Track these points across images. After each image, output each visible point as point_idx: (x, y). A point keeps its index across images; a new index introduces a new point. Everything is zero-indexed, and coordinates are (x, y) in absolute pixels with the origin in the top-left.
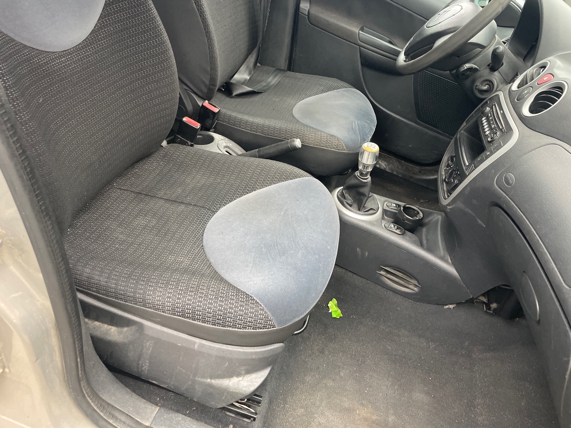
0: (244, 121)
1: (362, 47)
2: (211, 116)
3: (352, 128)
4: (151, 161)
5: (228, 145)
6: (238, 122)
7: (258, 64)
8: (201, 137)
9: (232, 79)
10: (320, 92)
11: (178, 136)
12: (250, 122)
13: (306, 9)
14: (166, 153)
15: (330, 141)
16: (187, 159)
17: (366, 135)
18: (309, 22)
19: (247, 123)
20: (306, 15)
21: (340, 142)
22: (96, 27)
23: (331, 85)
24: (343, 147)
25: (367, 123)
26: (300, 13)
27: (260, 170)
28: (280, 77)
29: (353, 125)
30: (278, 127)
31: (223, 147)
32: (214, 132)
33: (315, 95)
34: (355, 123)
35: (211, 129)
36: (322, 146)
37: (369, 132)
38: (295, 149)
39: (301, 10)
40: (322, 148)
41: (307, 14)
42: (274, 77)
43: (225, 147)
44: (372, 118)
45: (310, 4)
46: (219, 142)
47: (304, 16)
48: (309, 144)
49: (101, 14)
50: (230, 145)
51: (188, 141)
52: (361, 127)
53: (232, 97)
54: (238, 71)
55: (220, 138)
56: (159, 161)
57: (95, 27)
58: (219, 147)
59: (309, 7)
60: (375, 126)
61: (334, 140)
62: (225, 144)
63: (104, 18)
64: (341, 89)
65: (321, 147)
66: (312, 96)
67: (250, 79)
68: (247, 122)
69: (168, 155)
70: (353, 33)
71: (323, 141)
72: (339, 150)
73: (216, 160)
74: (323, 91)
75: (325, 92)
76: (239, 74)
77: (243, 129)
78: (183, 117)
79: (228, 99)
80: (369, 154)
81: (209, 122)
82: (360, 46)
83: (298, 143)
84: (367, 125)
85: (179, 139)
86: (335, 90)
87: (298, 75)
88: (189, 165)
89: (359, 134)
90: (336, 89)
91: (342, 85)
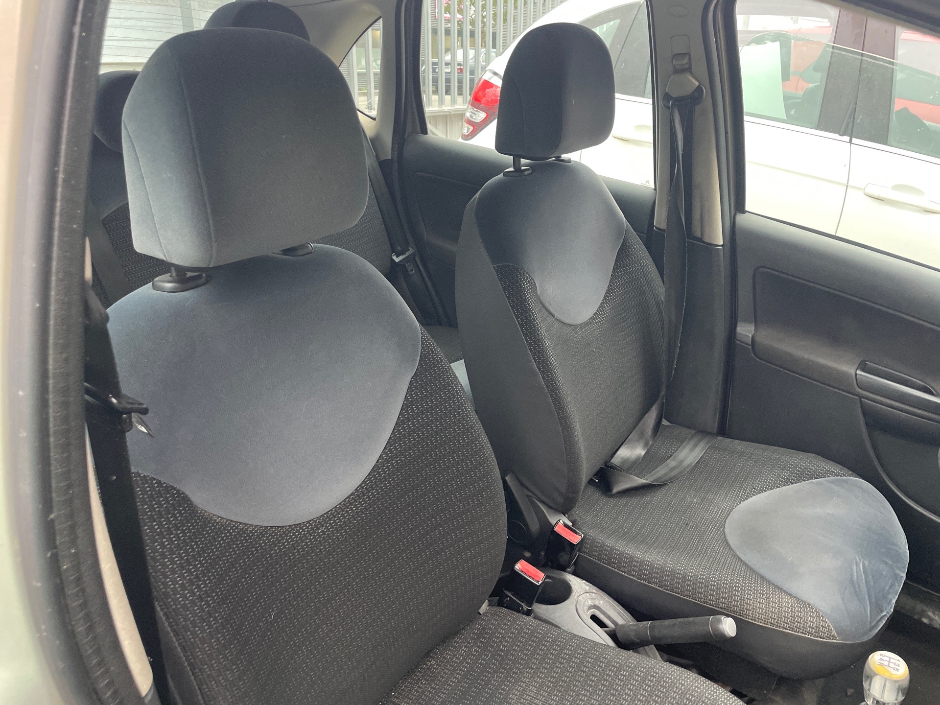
0: (627, 558)
1: (864, 398)
2: (568, 548)
3: (852, 581)
4: (458, 643)
5: (597, 603)
6: (616, 559)
7: (665, 422)
8: (550, 580)
9: (615, 456)
10: (782, 482)
11: (506, 592)
12: (638, 562)
13: (748, 334)
14: (484, 629)
15: (801, 618)
16: (516, 645)
17: (885, 597)
18: (755, 355)
19: (632, 562)
20: (748, 345)
21: (823, 621)
22: (380, 461)
23: (805, 468)
24: (830, 631)
25: (886, 563)
26: (737, 342)
27: (647, 691)
28: (702, 450)
29: (852, 571)
30: (691, 577)
31: (586, 608)
32: (575, 574)
33: (771, 489)
34: (857, 564)
35: (569, 567)
36: (784, 628)
37: (891, 587)
38: (723, 638)
39: (738, 337)
40: (784, 630)
41: (750, 344)
42: (692, 450)
43: (590, 607)
44: (897, 551)
45: (755, 326)
46: (580, 598)
47: (746, 346)
48: (755, 620)
49: (390, 438)
50: (599, 603)
51: (522, 604)
52: (873, 576)
53: (612, 496)
54: (625, 441)
55: (581, 588)
56: (470, 643)
57: (378, 461)
58: (579, 612)
59: (753, 332)
60: (904, 568)
61: (810, 616)
62: (590, 603)
63: (393, 444)
64: (826, 478)
65: (781, 629)
66: (765, 491)
67: (646, 453)
68: (632, 559)
69: (486, 633)
70: (843, 376)
71: (784, 616)
72: (821, 638)
73: (567, 654)
74: (788, 482)
75: (793, 484)
76: (627, 446)
77: (625, 573)
78: (516, 562)
79: (604, 500)
80: (885, 685)
81: (564, 557)
82: (861, 397)
83: (728, 627)
84: (885, 571)
85: (508, 599)
86: (814, 481)
87: (739, 445)
88: (518, 660)
89: (867, 597)
90: (816, 478)
91: (827, 470)
